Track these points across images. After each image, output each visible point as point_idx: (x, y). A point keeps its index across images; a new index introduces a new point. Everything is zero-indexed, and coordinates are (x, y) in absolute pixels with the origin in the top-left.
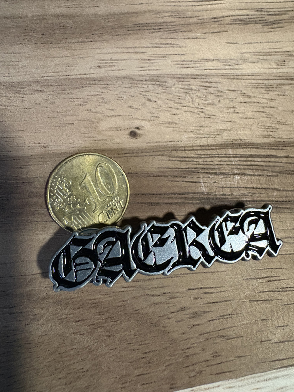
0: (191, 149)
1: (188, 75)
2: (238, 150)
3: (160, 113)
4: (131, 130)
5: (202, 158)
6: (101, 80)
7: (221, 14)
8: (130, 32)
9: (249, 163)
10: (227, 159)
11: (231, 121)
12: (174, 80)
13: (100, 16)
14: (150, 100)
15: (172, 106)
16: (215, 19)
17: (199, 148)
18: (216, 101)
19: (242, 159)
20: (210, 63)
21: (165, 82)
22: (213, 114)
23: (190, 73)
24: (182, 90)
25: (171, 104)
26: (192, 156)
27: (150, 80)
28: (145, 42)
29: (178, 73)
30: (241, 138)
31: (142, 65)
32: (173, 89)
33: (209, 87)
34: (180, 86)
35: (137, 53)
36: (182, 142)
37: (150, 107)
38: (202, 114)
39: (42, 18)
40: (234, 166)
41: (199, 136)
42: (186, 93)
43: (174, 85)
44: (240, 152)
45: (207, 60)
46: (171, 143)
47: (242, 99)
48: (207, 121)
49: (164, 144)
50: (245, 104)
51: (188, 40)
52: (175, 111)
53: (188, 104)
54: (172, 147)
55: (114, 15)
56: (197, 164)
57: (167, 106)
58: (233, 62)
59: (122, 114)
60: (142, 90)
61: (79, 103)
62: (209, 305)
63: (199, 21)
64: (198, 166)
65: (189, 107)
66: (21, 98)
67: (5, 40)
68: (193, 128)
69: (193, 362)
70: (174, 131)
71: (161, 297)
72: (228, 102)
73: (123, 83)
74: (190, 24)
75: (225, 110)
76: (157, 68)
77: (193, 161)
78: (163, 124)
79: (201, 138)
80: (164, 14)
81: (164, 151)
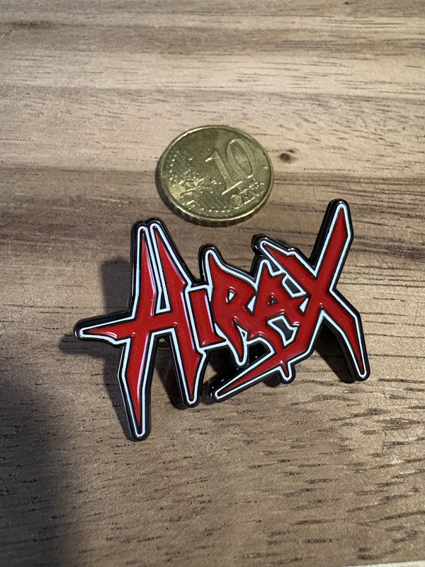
0: (368, 181)
1: (358, 96)
3: (322, 136)
4: (282, 152)
5: (386, 194)
6: (241, 94)
7: (396, 37)
8: (279, 49)
11: (423, 152)
12: (340, 100)
13: (242, 31)
14: (306, 120)
15: (338, 129)
16: (389, 42)
17: (381, 181)
18: (400, 129)
20: (387, 86)
21: (327, 102)
22: (397, 142)
23: (360, 95)
24: (351, 113)
25: (337, 127)
26: (370, 189)
27: (307, 99)
28: (297, 60)
29: (345, 94)
31: (296, 82)
32: (339, 110)
34: (348, 108)
35: (288, 69)
36: (356, 173)
37: (309, 129)
38: (381, 142)
41: (378, 166)
42: (357, 115)
43: (340, 106)
45: (383, 82)
46: (338, 172)
48: (389, 150)
49: (330, 172)
51: (355, 61)
52: (343, 135)
53: (360, 129)
54: (341, 177)
55: (259, 30)
56: (379, 201)
57: (331, 128)
58: (418, 87)
59: (271, 133)
60: (296, 108)
61: (212, 117)
62: (418, 410)
63: (368, 42)
64: (381, 203)
65: (361, 131)
66: (137, 107)
67: (125, 48)
68: (370, 156)
69: (399, 512)
70: (342, 158)
71: (335, 388)
72: (416, 130)
73: (270, 99)
74: (356, 44)
75: (414, 139)
76: (316, 86)
77: (374, 197)
78: (326, 148)
79: (383, 169)
80: (322, 33)
81: (330, 181)
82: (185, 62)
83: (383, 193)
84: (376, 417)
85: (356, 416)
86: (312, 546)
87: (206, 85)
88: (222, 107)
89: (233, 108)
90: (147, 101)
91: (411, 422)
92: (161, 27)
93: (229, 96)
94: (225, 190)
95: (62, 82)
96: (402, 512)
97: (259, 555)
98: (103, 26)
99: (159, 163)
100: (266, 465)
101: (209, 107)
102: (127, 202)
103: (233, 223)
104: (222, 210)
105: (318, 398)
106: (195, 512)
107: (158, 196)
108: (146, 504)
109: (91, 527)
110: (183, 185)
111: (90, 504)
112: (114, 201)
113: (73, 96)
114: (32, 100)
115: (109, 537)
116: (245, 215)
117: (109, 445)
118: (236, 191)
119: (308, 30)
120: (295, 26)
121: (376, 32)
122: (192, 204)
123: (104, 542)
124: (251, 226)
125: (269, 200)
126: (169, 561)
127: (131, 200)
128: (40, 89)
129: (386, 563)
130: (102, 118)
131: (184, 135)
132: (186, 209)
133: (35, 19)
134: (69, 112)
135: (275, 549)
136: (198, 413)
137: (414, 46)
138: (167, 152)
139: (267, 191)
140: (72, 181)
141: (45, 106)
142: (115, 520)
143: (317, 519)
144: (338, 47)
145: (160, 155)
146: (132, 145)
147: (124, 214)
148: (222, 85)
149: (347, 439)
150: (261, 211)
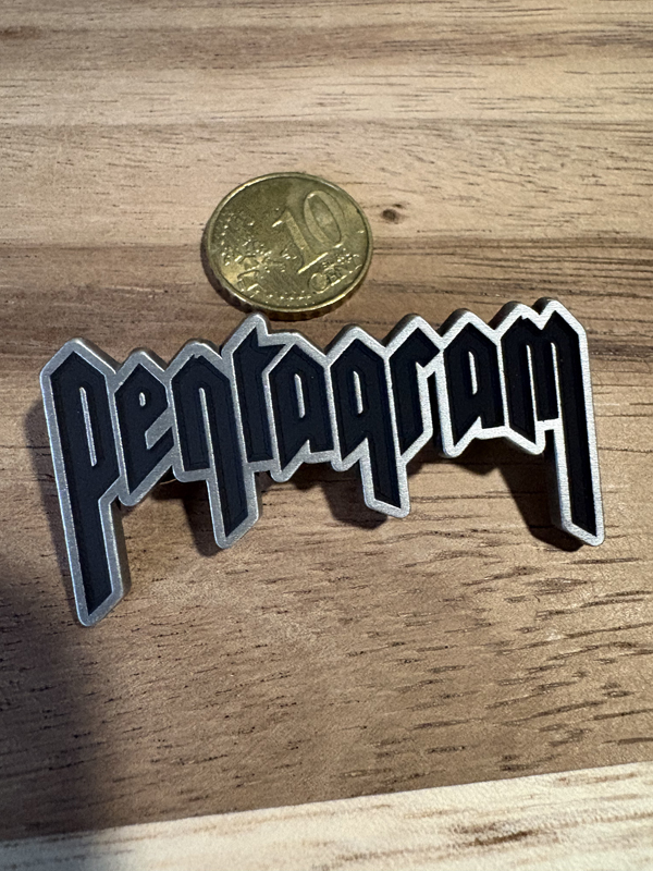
0: (512, 245)
1: (496, 121)
2: (613, 251)
3: (443, 182)
4: (385, 209)
5: (537, 262)
6: (324, 125)
7: (551, 30)
8: (377, 54)
9: (641, 275)
10: (592, 266)
11: (591, 199)
12: (469, 128)
13: (322, 29)
14: (420, 159)
15: (468, 171)
16: (540, 38)
17: (530, 244)
18: (557, 165)
19: (625, 267)
20: (537, 102)
21: (450, 131)
22: (554, 186)
23: (498, 118)
24: (486, 145)
25: (466, 167)
26: (514, 257)
27: (419, 128)
28: (405, 69)
29: (476, 117)
30: (618, 229)
31: (405, 103)
32: (468, 142)
33: (539, 141)
34: (482, 138)
35: (391, 85)
36: (493, 233)
37: (423, 172)
38: (529, 186)
39: (216, 32)
40: (608, 280)
41: (526, 222)
42: (494, 149)
43: (470, 136)
44: (620, 254)
45: (532, 98)
46: (468, 233)
47: (609, 162)
48: (542, 198)
49: (456, 234)
50: (616, 171)
51: (491, 67)
52: (472, 179)
53: (499, 169)
54: (471, 241)
55: (347, 28)
56: (527, 273)
57: (456, 169)
58: (582, 102)
59: (367, 180)
60: (404, 142)
61: (282, 160)
62: (584, 566)
63: (509, 39)
64: (530, 276)
65: (500, 172)
66: (171, 151)
67: (148, 63)
68: (514, 209)
69: (559, 705)
70: (473, 212)
71: (466, 540)
72: (581, 166)
73: (366, 130)
74: (492, 43)
75: (577, 179)
76: (434, 108)
77: (519, 267)
78: (449, 199)
79: (532, 226)
80: (441, 28)
81: (456, 246)
82: (238, 80)
83: (532, 261)
84: (525, 579)
85: (496, 577)
86: (438, 756)
87: (271, 113)
88: (296, 145)
89: (310, 145)
90: (185, 141)
91: (576, 583)
92: (200, 29)
93: (306, 128)
94: (301, 267)
95: (58, 117)
96: (563, 705)
97: (364, 773)
98: (115, 30)
99: (205, 232)
100: (371, 652)
101: (275, 145)
102: (162, 291)
103: (316, 314)
104: (299, 295)
105: (442, 557)
106: (274, 719)
107: (206, 280)
108: (204, 712)
109: (129, 747)
110: (240, 263)
111: (127, 716)
112: (141, 290)
113: (76, 138)
114: (14, 146)
115: (155, 758)
116: (331, 302)
117: (149, 634)
118: (318, 268)
119: (420, 23)
120: (402, 19)
121: (521, 23)
122: (254, 289)
123: (148, 766)
124: (342, 317)
125: (368, 279)
126: (239, 786)
127: (166, 288)
128: (24, 130)
129: (541, 773)
130: (119, 169)
131: (241, 189)
132: (247, 297)
133: (14, 24)
134: (69, 162)
135: (386, 763)
136: (273, 585)
137: (578, 41)
138: (217, 215)
139: (364, 265)
140: (79, 263)
141: (34, 155)
142: (162, 735)
143: (445, 720)
144: (466, 48)
145: (207, 220)
146: (165, 208)
147: (157, 309)
148: (295, 112)
149: (484, 610)
150: (357, 295)
